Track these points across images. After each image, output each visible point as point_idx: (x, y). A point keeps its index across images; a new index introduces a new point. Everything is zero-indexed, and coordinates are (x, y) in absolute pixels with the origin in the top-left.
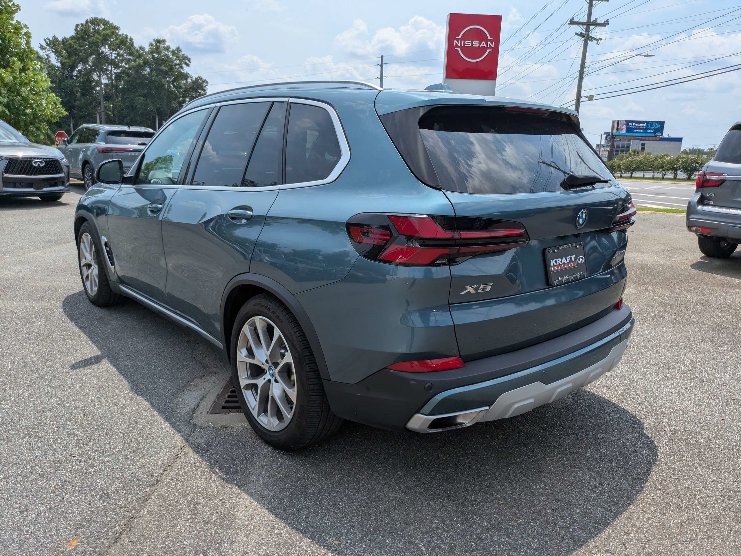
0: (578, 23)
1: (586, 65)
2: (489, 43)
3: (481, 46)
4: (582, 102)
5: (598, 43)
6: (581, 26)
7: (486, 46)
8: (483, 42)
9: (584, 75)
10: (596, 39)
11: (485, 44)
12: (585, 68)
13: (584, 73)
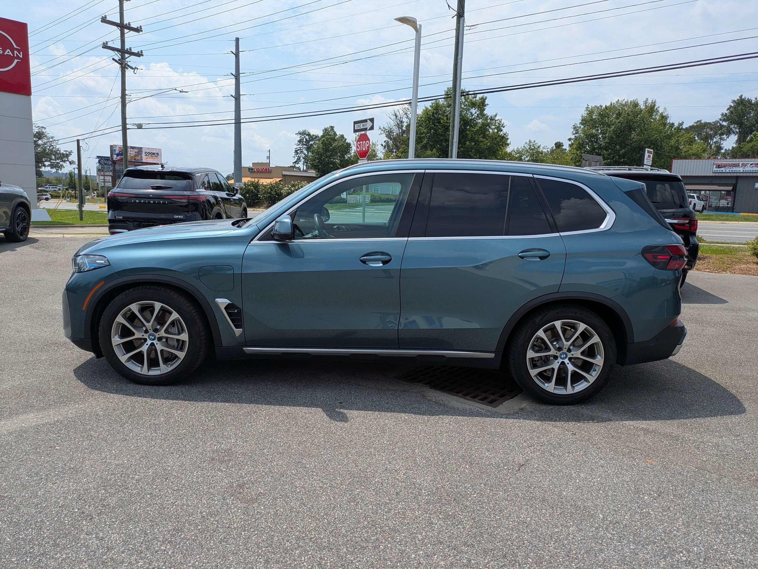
0: (113, 49)
1: (127, 92)
2: (16, 52)
3: (5, 54)
4: (128, 129)
5: (135, 72)
6: (116, 53)
7: (12, 55)
8: (8, 50)
9: (127, 102)
10: (132, 68)
11: (10, 52)
12: (127, 95)
13: (126, 100)
